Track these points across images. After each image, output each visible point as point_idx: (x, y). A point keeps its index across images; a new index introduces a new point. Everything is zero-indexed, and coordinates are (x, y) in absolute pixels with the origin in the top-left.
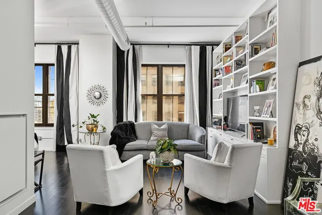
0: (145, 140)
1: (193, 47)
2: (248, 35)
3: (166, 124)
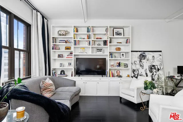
1: (39, 14)
2: (108, 33)
3: (48, 78)
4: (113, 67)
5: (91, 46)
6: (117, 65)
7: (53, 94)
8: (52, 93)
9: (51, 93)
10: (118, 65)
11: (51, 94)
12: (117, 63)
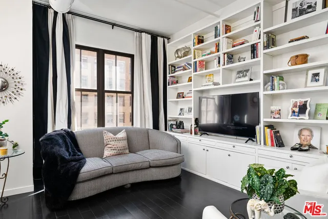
0: (96, 157)
1: (143, 34)
2: (261, 22)
3: (124, 130)
4: (278, 116)
5: (222, 67)
6: (294, 112)
7: (118, 154)
8: (115, 151)
9: (113, 151)
10: (297, 110)
11: (111, 153)
12: (295, 106)
